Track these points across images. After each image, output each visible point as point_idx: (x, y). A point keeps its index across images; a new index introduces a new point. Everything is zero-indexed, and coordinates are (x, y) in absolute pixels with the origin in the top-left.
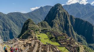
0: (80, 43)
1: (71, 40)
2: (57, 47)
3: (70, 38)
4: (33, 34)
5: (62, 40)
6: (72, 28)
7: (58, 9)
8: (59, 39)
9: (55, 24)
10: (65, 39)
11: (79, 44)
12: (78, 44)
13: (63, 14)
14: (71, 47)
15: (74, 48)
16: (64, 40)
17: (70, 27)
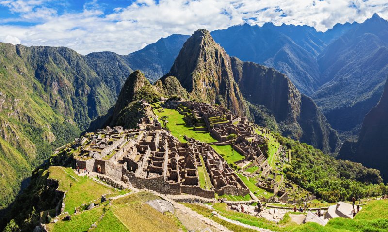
0: (264, 130)
1: (243, 125)
2: (212, 146)
3: (239, 119)
4: (149, 112)
5: (222, 127)
6: (238, 89)
7: (202, 44)
8: (212, 124)
9: (195, 81)
10: (228, 123)
11: (263, 133)
12: (260, 133)
13: (214, 55)
14: (247, 142)
15: (253, 144)
16: (225, 124)
17: (232, 86)
